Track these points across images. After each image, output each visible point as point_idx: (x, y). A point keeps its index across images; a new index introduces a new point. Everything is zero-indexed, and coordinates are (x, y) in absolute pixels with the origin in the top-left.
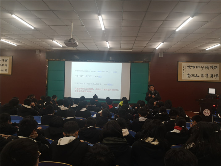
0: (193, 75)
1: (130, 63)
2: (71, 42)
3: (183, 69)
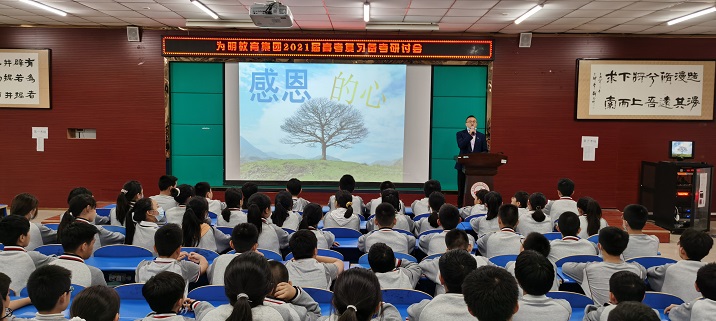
0: (624, 101)
1: (431, 68)
3: (592, 82)
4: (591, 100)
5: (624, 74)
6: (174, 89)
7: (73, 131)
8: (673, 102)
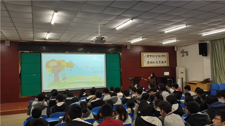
0: (151, 62)
1: (105, 54)
2: (103, 40)
3: (144, 58)
4: (144, 62)
5: (151, 56)
6: (22, 62)
8: (161, 62)
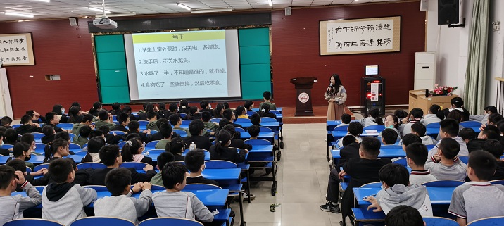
0: (346, 44)
1: (237, 30)
3: (328, 33)
4: (328, 44)
5: (346, 28)
6: (98, 51)
7: (48, 76)
8: (375, 42)
